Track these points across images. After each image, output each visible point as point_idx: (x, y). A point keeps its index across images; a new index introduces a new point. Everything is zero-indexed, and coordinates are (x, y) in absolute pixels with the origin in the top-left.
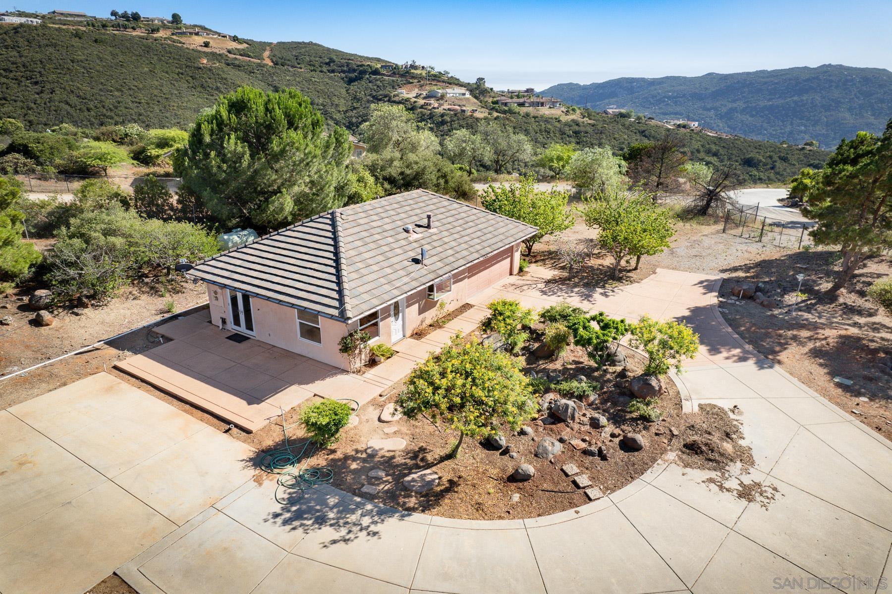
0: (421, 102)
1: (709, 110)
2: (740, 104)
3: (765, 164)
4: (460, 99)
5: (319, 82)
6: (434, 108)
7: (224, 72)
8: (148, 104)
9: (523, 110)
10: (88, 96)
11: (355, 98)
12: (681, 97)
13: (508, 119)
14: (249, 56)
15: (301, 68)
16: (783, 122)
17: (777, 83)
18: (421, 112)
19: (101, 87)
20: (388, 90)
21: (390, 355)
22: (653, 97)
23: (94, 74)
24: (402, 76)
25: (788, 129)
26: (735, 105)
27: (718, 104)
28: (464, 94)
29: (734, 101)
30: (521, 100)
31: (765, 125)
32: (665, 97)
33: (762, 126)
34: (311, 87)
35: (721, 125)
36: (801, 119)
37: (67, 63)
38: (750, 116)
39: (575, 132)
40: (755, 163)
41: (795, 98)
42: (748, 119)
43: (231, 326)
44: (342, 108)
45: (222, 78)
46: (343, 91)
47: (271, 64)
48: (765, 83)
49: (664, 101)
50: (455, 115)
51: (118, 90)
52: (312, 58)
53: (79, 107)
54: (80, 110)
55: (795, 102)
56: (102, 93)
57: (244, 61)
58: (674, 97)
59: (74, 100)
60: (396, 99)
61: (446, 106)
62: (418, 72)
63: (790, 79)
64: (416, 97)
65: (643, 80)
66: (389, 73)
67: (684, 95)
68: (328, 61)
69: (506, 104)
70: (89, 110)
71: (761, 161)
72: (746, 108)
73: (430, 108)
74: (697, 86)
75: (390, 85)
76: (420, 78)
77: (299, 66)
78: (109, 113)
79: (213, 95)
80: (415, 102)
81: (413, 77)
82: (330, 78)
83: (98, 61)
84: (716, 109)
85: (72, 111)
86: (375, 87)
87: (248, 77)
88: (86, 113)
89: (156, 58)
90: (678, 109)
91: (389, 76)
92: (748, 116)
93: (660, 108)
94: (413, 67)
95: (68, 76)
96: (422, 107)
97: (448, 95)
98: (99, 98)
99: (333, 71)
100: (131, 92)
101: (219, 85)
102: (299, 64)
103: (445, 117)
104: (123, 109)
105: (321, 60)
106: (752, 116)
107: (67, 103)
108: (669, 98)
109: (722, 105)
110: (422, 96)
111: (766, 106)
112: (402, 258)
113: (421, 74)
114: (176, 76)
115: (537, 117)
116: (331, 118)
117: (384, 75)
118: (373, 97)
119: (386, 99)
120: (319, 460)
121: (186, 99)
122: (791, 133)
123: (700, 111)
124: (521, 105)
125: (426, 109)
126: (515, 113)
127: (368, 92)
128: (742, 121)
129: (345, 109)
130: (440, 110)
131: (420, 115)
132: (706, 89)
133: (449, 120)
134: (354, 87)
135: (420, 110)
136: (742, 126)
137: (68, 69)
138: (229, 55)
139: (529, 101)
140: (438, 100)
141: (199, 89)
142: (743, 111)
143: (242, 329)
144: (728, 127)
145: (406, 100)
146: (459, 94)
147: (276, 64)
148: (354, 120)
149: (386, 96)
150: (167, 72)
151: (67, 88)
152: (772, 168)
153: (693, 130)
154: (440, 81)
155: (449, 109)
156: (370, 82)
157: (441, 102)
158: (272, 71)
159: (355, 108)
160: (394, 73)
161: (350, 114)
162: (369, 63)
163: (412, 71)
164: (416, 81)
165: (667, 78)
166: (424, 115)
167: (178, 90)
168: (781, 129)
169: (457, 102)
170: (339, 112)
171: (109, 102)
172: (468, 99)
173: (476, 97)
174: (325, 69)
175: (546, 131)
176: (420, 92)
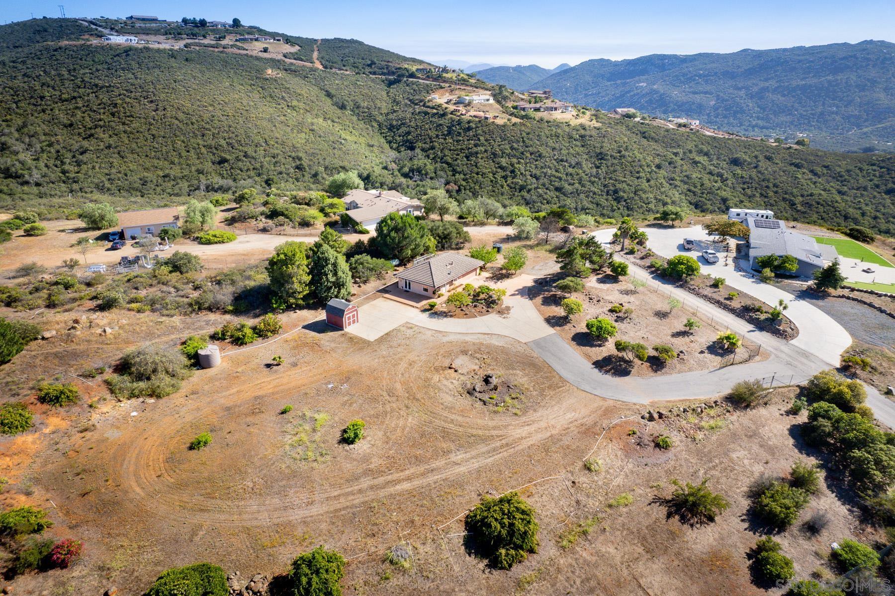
0: (452, 107)
1: (740, 89)
2: (773, 83)
3: (749, 164)
4: (485, 105)
5: (363, 86)
6: (462, 114)
7: (286, 81)
8: (234, 116)
9: (538, 115)
10: (191, 112)
11: (394, 101)
12: (713, 76)
13: (524, 125)
14: (302, 60)
15: (347, 70)
16: (815, 102)
17: (812, 62)
18: (451, 118)
19: (199, 103)
20: (423, 95)
21: (443, 295)
22: (684, 75)
23: (192, 92)
24: (435, 80)
25: (820, 109)
26: (767, 84)
27: (749, 83)
28: (488, 100)
29: (766, 80)
30: (538, 105)
31: (796, 105)
32: (695, 75)
33: (792, 106)
34: (356, 90)
35: (751, 105)
36: (833, 99)
37: (171, 83)
38: (782, 96)
39: (582, 136)
40: (740, 163)
41: (830, 78)
42: (779, 98)
43: (404, 288)
44: (384, 111)
45: (286, 88)
46: (384, 93)
47: (321, 67)
48: (800, 61)
49: (694, 80)
50: (480, 121)
51: (211, 105)
52: (356, 60)
53: (185, 122)
54: (186, 124)
55: (829, 82)
56: (200, 109)
57: (298, 66)
58: (705, 76)
59: (181, 116)
60: (430, 104)
61: (472, 113)
62: (448, 75)
63: (826, 58)
64: (447, 103)
65: (675, 57)
66: (424, 77)
67: (716, 73)
68: (369, 62)
69: (524, 109)
70: (192, 124)
71: (745, 161)
72: (778, 87)
73: (459, 114)
74: (730, 63)
75: (425, 89)
76: (450, 81)
77: (344, 68)
78: (207, 126)
79: (279, 104)
80: (446, 108)
81: (444, 82)
82: (373, 81)
83: (193, 80)
84: (747, 88)
85: (180, 125)
86: (412, 91)
87: (303, 82)
88: (191, 126)
89: (232, 71)
90: (708, 88)
91: (424, 79)
92: (779, 97)
93: (690, 87)
94: (445, 70)
95: (173, 95)
96: (452, 113)
97: (474, 102)
98: (198, 113)
99: (374, 73)
100: (220, 106)
101: (284, 94)
102: (344, 66)
103: (471, 124)
104: (217, 122)
105: (364, 61)
106: (784, 96)
107: (177, 119)
108: (700, 76)
109: (754, 84)
110: (452, 102)
111: (798, 85)
112: (446, 273)
113: (451, 78)
114: (250, 88)
115: (550, 122)
116: (375, 120)
117: (419, 78)
118: (410, 101)
119: (421, 104)
120: (432, 311)
121: (261, 110)
122: (822, 114)
123: (731, 91)
124: (537, 110)
125: (455, 115)
126: (531, 118)
127: (406, 95)
128: (773, 101)
129: (386, 112)
130: (467, 117)
131: (450, 121)
132: (739, 67)
133: (474, 126)
134: (393, 90)
135: (450, 116)
136: (773, 105)
137: (173, 88)
138: (286, 60)
139: (544, 106)
140: (465, 106)
141: (268, 99)
142: (775, 91)
143: (408, 289)
144: (758, 107)
145: (439, 106)
146: (484, 100)
147: (325, 67)
148: (394, 123)
149: (421, 101)
150: (242, 85)
151: (175, 106)
152: (756, 167)
153: (692, 130)
154: (467, 85)
155: (475, 116)
156: (407, 85)
157: (469, 108)
158: (323, 75)
159: (395, 111)
160: (428, 77)
161: (390, 116)
162: (406, 66)
163: (444, 75)
164: (447, 85)
165: (700, 54)
166: (453, 121)
167: (254, 101)
168: (812, 110)
169: (482, 108)
170: (382, 114)
171: (206, 116)
172: (491, 105)
173: (498, 102)
174: (368, 70)
175: (556, 136)
176: (450, 97)
